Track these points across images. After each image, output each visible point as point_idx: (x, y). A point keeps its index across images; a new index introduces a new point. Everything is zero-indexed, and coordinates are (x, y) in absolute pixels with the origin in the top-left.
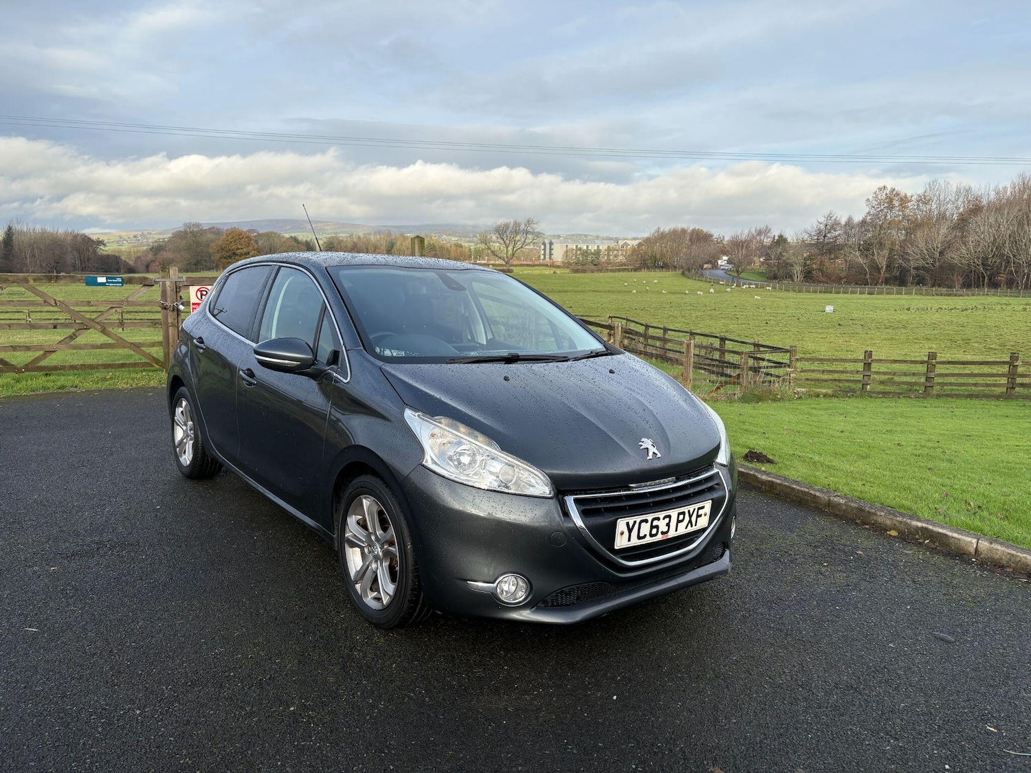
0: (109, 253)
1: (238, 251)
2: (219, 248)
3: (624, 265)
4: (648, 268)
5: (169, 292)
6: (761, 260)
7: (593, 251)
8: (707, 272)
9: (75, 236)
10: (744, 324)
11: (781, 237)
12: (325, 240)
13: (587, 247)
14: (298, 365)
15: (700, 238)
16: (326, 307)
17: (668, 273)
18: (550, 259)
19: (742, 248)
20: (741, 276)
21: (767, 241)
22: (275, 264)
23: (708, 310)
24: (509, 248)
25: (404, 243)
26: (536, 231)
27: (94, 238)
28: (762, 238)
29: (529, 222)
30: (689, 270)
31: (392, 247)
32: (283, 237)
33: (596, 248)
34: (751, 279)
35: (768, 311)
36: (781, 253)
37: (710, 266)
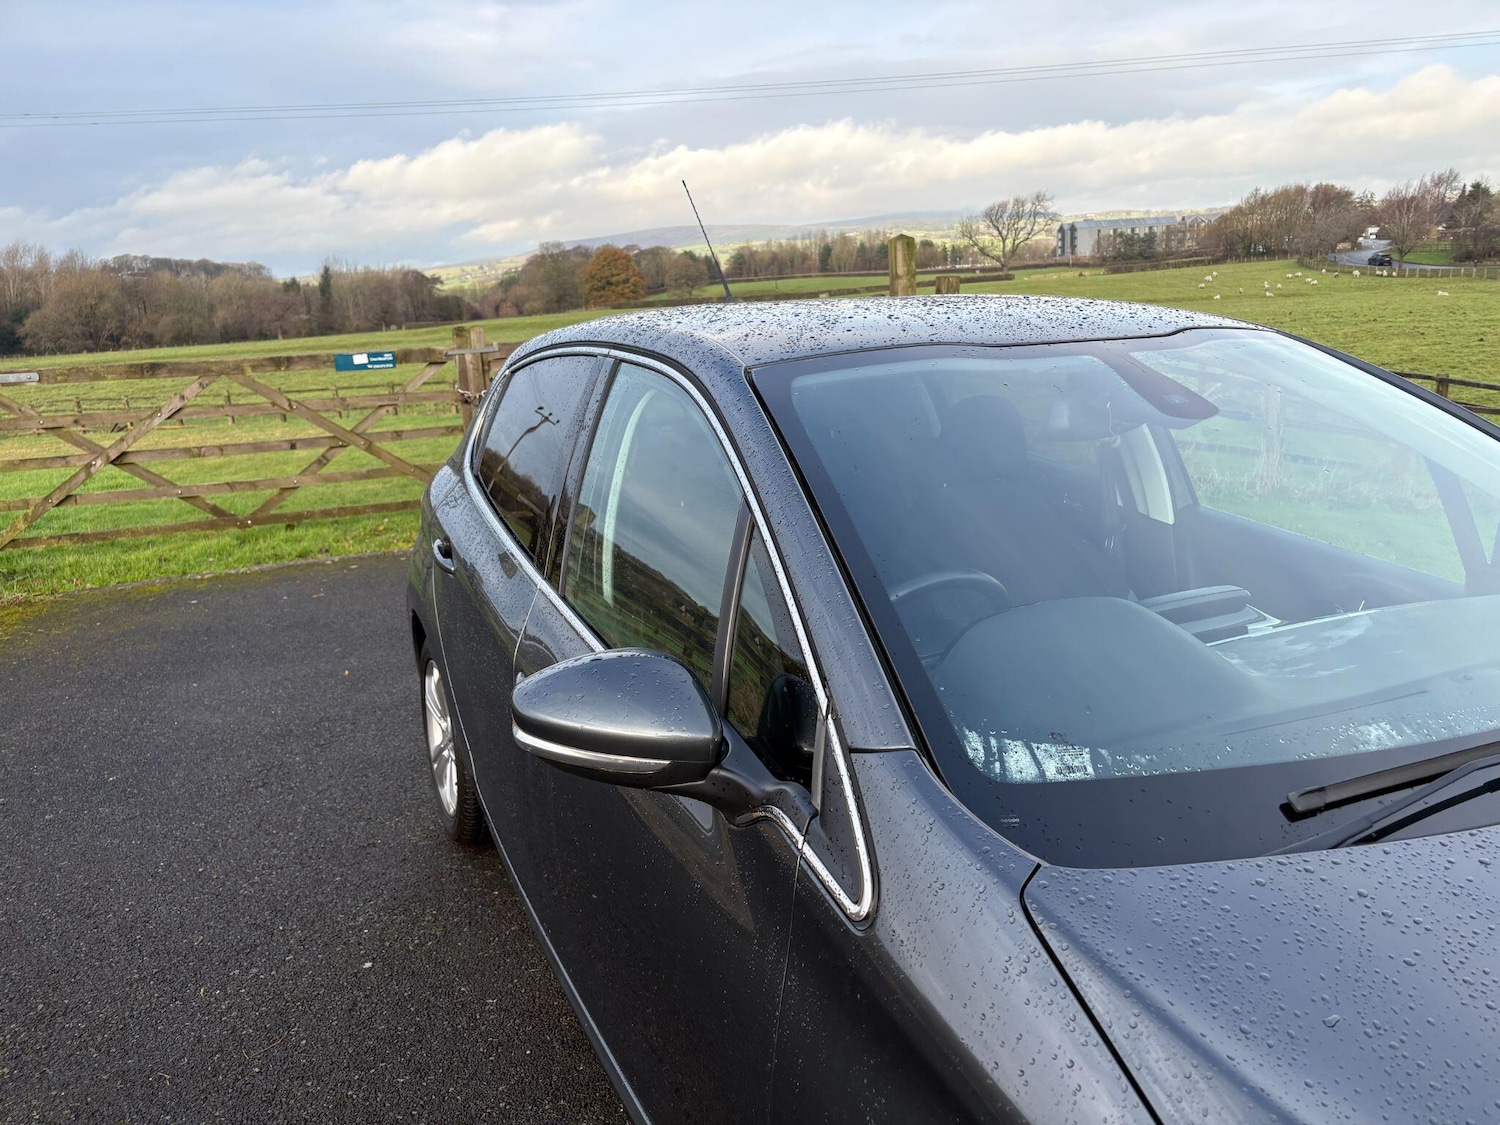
0: (447, 293)
1: (613, 279)
2: (588, 276)
3: (1196, 254)
4: (1238, 257)
5: (471, 374)
6: (1440, 228)
7: (1142, 235)
8: (1345, 257)
9: (406, 274)
10: (1440, 343)
11: (1477, 186)
12: (733, 253)
13: (1133, 230)
14: (665, 769)
15: (1330, 199)
16: (754, 525)
17: (1273, 262)
18: (1073, 253)
19: (1408, 210)
20: (1405, 258)
21: (1452, 196)
22: (605, 351)
23: (1363, 323)
24: (1007, 241)
25: (846, 248)
26: (1050, 211)
27: (428, 274)
28: (1442, 190)
29: (1039, 198)
30: (1311, 255)
31: (829, 254)
33: (1147, 230)
34: (1424, 262)
35: (1475, 316)
36: (1480, 213)
37: (1347, 245)
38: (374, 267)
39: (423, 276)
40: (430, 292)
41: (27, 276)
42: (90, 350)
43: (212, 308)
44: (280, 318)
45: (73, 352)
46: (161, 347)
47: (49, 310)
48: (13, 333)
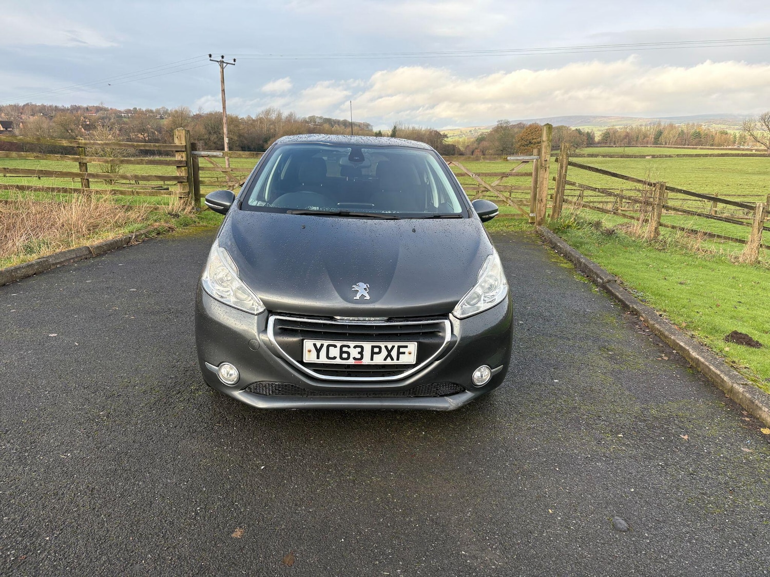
0: (450, 143)
1: (533, 141)
2: (520, 138)
9: (431, 132)
12: (604, 132)
25: (672, 132)
31: (660, 135)
32: (570, 130)
38: (417, 127)
39: (439, 133)
40: (441, 142)
41: (273, 123)
48: (263, 147)
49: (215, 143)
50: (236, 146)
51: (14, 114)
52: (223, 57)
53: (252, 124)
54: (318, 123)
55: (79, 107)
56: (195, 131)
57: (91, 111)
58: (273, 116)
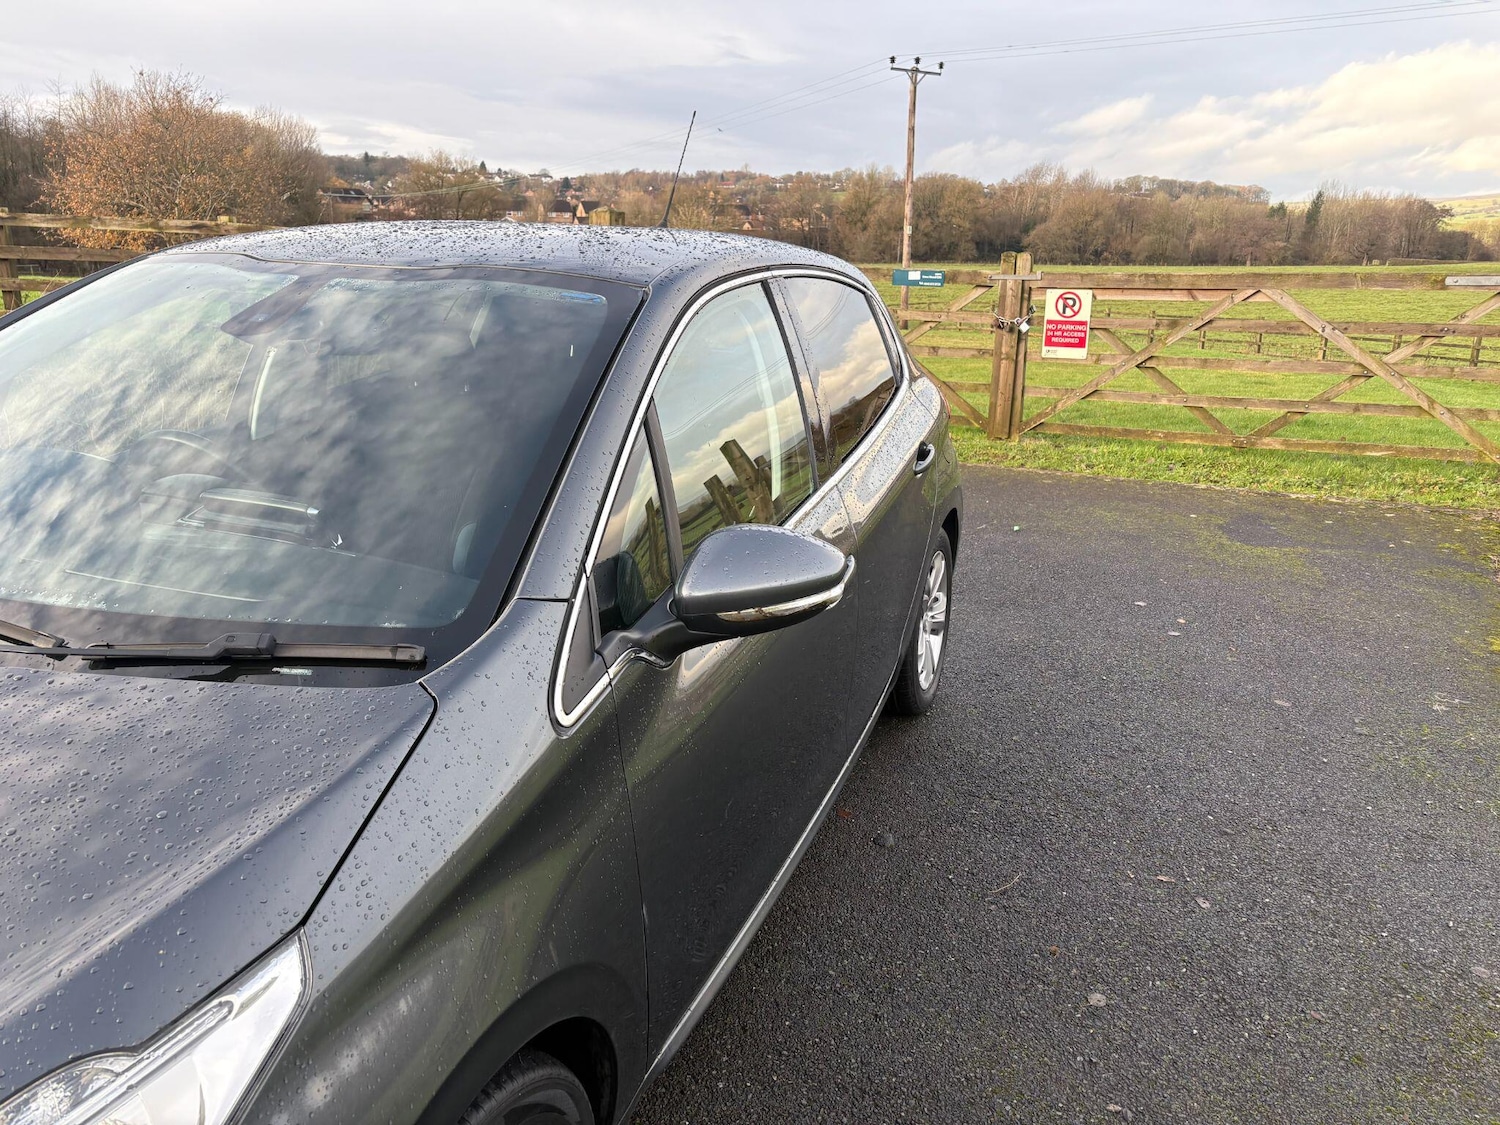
0: (1458, 229)
9: (1410, 204)
27: (1438, 205)
38: (1375, 193)
39: (1431, 207)
40: (1434, 225)
41: (1044, 193)
42: (1074, 263)
43: (1192, 230)
44: (1255, 244)
45: (1061, 264)
46: (1135, 265)
47: (1052, 225)
48: (1019, 242)
49: (926, 235)
50: (966, 241)
51: (611, 188)
52: (917, 60)
53: (1002, 197)
54: (1146, 190)
55: (710, 174)
56: (892, 213)
57: (728, 180)
58: (1048, 180)
